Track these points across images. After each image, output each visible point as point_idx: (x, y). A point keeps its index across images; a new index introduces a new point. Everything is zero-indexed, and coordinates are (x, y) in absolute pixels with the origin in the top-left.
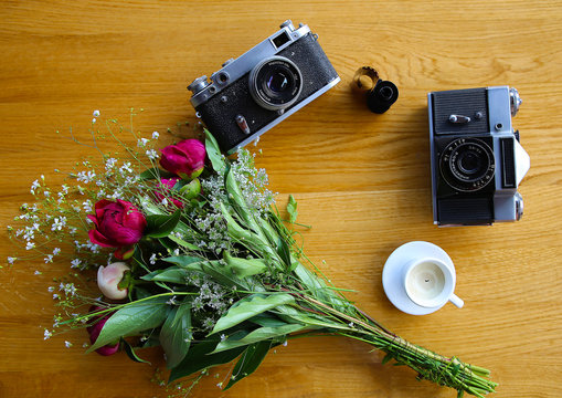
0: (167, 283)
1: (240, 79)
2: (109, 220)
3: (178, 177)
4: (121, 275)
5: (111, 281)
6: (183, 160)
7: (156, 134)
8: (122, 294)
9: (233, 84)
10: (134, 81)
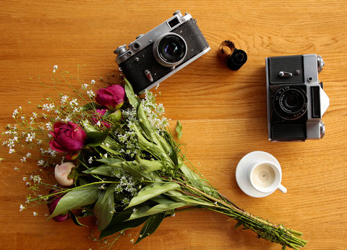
0: (100, 176)
1: (147, 47)
2: (63, 135)
4: (70, 171)
5: (63, 175)
6: (110, 97)
7: (93, 81)
8: (70, 182)
9: (143, 50)
10: (80, 48)
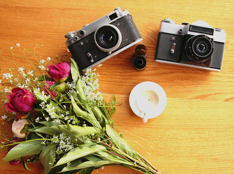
0: (42, 134)
1: (91, 34)
2: (16, 99)
3: (54, 81)
4: (23, 127)
5: (18, 129)
6: (57, 72)
7: (49, 59)
9: (87, 36)
10: (43, 31)
